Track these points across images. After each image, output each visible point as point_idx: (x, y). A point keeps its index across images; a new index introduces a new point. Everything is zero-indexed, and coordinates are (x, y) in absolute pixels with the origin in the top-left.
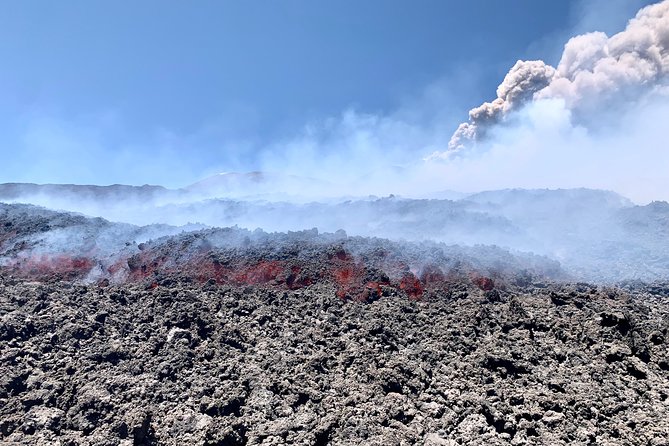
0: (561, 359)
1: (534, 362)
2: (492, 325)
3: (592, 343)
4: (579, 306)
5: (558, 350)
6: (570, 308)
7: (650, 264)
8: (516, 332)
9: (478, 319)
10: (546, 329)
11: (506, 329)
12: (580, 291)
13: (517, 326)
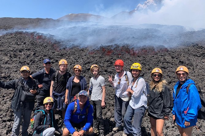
0: (171, 67)
1: (167, 68)
2: (161, 62)
3: (177, 65)
4: (177, 59)
5: (171, 66)
6: (175, 59)
7: (197, 48)
8: (165, 63)
9: (158, 61)
10: (169, 63)
11: (163, 63)
12: (178, 55)
13: (165, 62)
